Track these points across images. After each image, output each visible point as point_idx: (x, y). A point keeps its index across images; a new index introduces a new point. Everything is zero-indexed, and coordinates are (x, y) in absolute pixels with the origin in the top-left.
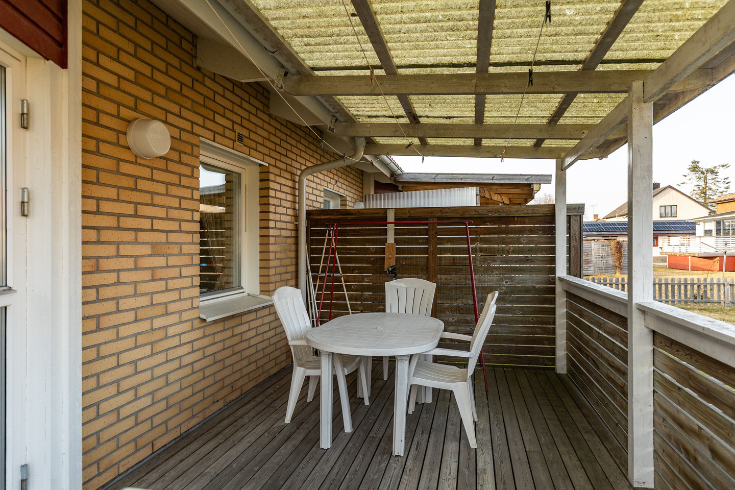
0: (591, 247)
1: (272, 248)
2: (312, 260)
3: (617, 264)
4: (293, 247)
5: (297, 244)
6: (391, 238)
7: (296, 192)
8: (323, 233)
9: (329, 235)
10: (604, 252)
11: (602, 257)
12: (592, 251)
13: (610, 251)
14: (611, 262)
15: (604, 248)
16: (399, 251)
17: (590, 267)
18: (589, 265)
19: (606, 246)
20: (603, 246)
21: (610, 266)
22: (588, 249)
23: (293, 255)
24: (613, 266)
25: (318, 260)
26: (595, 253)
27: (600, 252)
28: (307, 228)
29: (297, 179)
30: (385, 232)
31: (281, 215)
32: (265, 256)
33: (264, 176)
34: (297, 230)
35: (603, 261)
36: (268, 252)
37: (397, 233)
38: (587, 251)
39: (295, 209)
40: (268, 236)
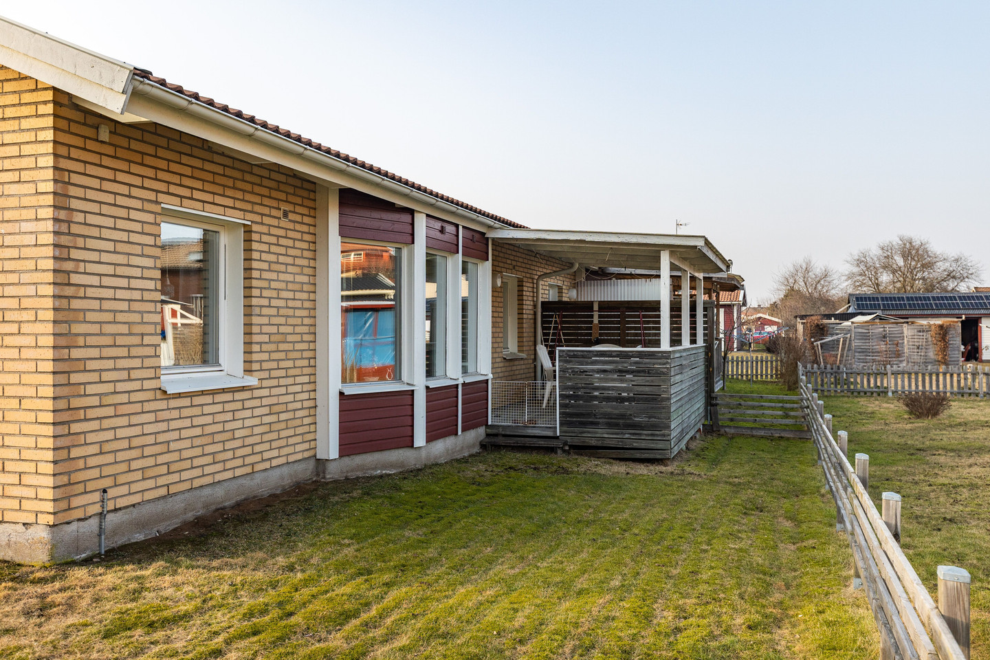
0: (903, 333)
1: (525, 325)
2: (544, 334)
3: (940, 358)
4: (533, 325)
5: (535, 323)
6: (596, 320)
7: (535, 291)
8: (552, 316)
9: (556, 318)
10: (921, 340)
11: (918, 348)
12: (903, 339)
13: (930, 339)
14: (931, 355)
15: (921, 334)
16: (601, 329)
17: (901, 361)
18: (900, 359)
19: (923, 331)
20: (920, 331)
21: (930, 361)
22: (899, 335)
23: (533, 330)
24: (935, 361)
25: (548, 334)
26: (908, 341)
27: (916, 340)
28: (542, 313)
29: (535, 281)
30: (592, 316)
31: (528, 306)
32: (521, 330)
33: (520, 283)
34: (535, 314)
35: (919, 354)
36: (523, 328)
37: (600, 316)
38: (898, 339)
39: (534, 301)
40: (523, 319)
